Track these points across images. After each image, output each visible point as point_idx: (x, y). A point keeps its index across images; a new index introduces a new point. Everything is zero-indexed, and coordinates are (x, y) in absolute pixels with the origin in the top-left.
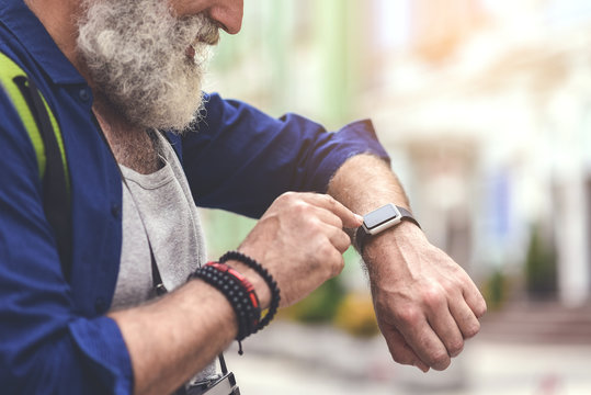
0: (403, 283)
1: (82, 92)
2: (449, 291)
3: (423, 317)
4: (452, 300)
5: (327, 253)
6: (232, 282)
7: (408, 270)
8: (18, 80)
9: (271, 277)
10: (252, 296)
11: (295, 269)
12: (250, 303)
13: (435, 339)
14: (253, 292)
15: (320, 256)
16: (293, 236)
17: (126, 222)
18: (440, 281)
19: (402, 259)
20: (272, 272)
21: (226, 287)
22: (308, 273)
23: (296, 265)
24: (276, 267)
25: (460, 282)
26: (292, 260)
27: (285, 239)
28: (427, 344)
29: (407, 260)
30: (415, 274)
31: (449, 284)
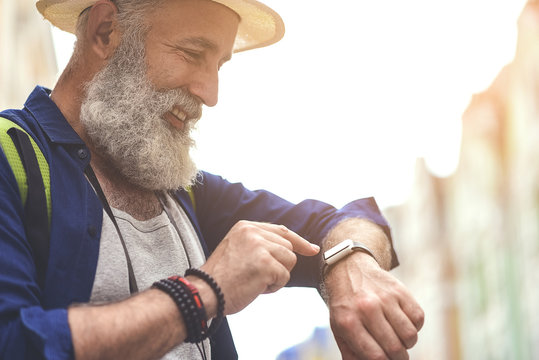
0: (346, 297)
1: (81, 151)
2: (384, 300)
3: (358, 323)
4: (387, 308)
5: (266, 262)
6: (179, 287)
7: (351, 287)
8: (12, 132)
9: (216, 284)
10: (196, 298)
11: (237, 277)
12: (194, 302)
13: (372, 343)
14: (197, 294)
15: (258, 265)
16: (237, 250)
17: (104, 244)
18: (378, 292)
19: (349, 279)
20: (218, 279)
21: (173, 290)
22: (248, 279)
23: (238, 273)
24: (222, 276)
25: (397, 293)
26: (235, 270)
27: (231, 254)
28: (365, 347)
29: (352, 279)
30: (355, 288)
31: (384, 295)
